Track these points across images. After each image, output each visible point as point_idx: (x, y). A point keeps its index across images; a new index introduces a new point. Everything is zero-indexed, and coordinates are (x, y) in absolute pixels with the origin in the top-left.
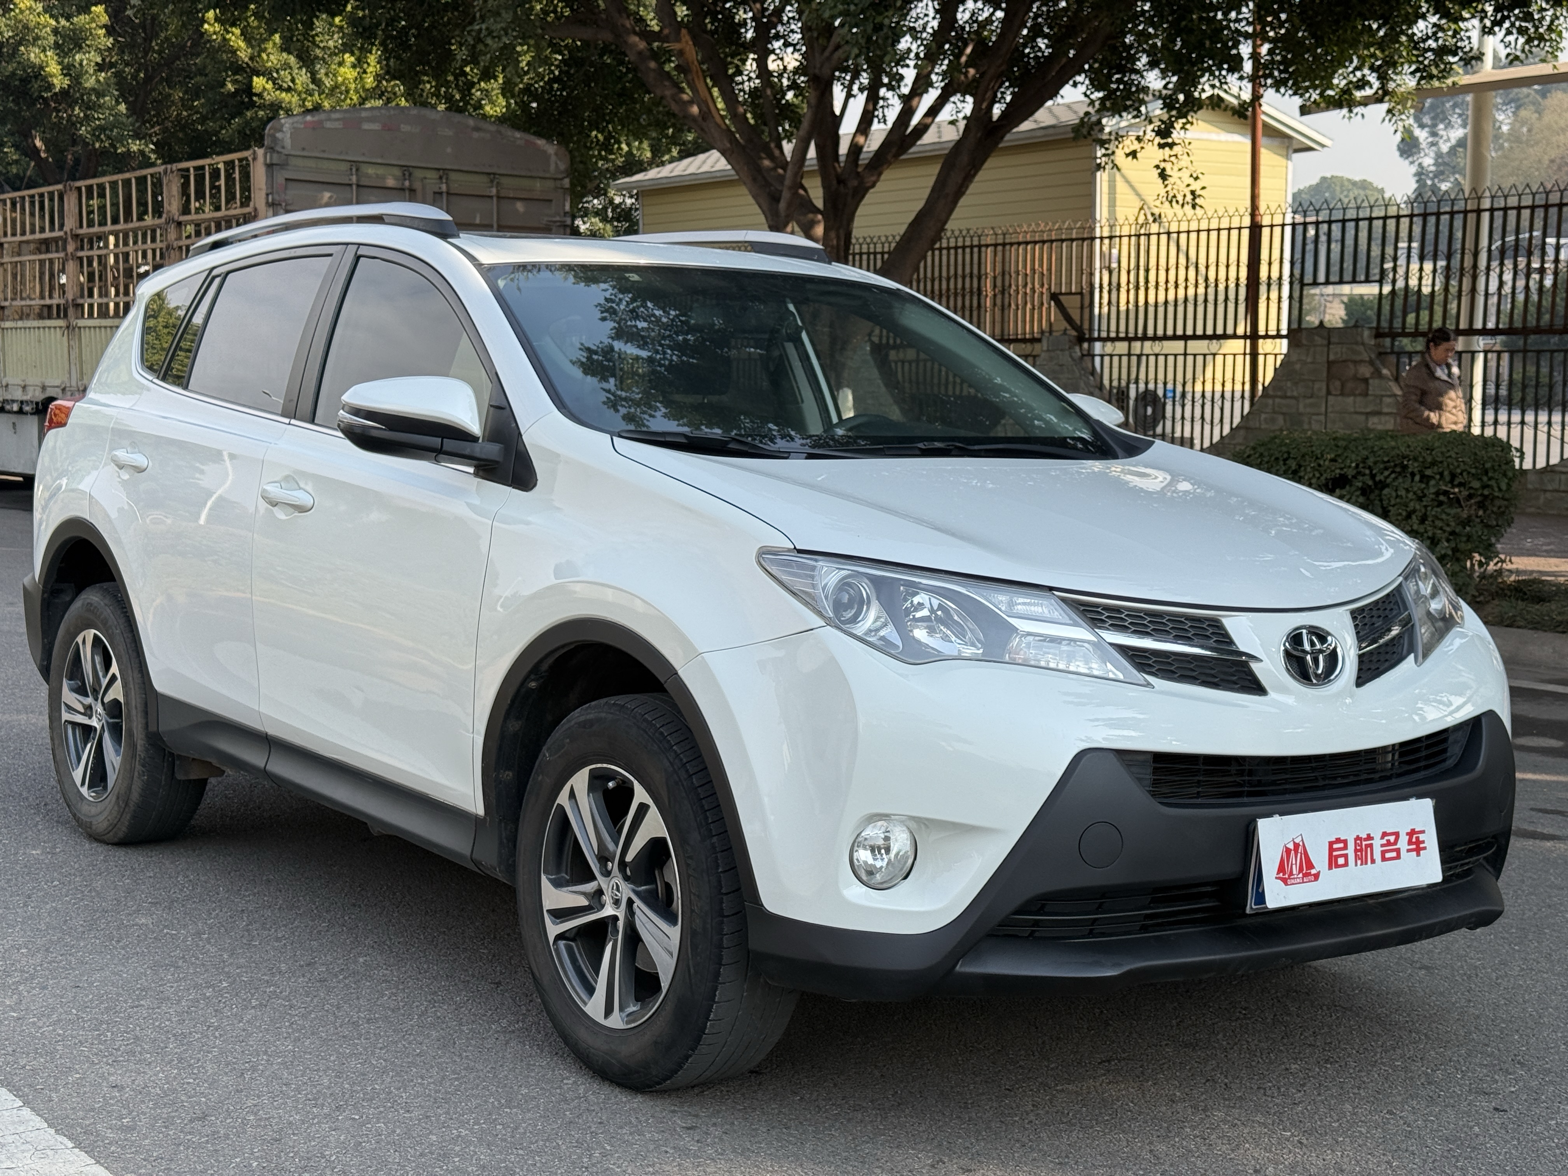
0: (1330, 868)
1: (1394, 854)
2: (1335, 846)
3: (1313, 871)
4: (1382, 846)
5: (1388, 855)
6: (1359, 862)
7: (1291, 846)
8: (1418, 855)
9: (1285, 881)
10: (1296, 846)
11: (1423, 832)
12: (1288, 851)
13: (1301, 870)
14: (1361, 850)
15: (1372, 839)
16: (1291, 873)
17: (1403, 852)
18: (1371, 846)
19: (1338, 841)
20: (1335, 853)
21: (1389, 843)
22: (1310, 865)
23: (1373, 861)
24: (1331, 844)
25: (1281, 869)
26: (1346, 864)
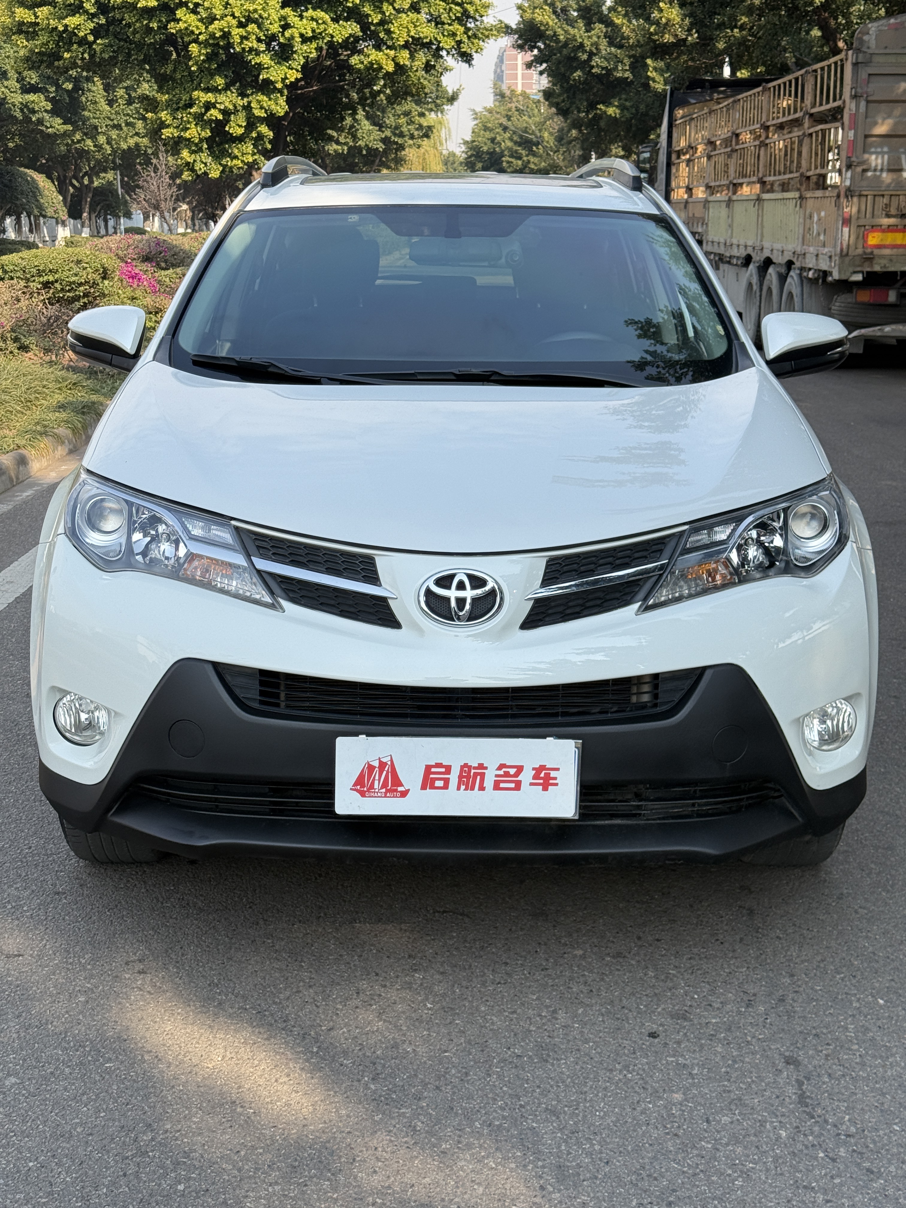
0: (423, 787)
1: (512, 785)
2: (433, 770)
3: (400, 789)
4: (497, 776)
5: (502, 785)
6: (463, 787)
7: (376, 764)
8: (545, 789)
9: (363, 794)
10: (382, 765)
11: (557, 769)
12: (371, 768)
13: (385, 785)
14: (468, 777)
15: (486, 768)
16: (372, 787)
17: (525, 785)
18: (483, 775)
19: (439, 765)
20: (432, 776)
21: (507, 774)
22: (397, 782)
23: (482, 788)
24: (428, 768)
25: (360, 781)
26: (446, 787)
